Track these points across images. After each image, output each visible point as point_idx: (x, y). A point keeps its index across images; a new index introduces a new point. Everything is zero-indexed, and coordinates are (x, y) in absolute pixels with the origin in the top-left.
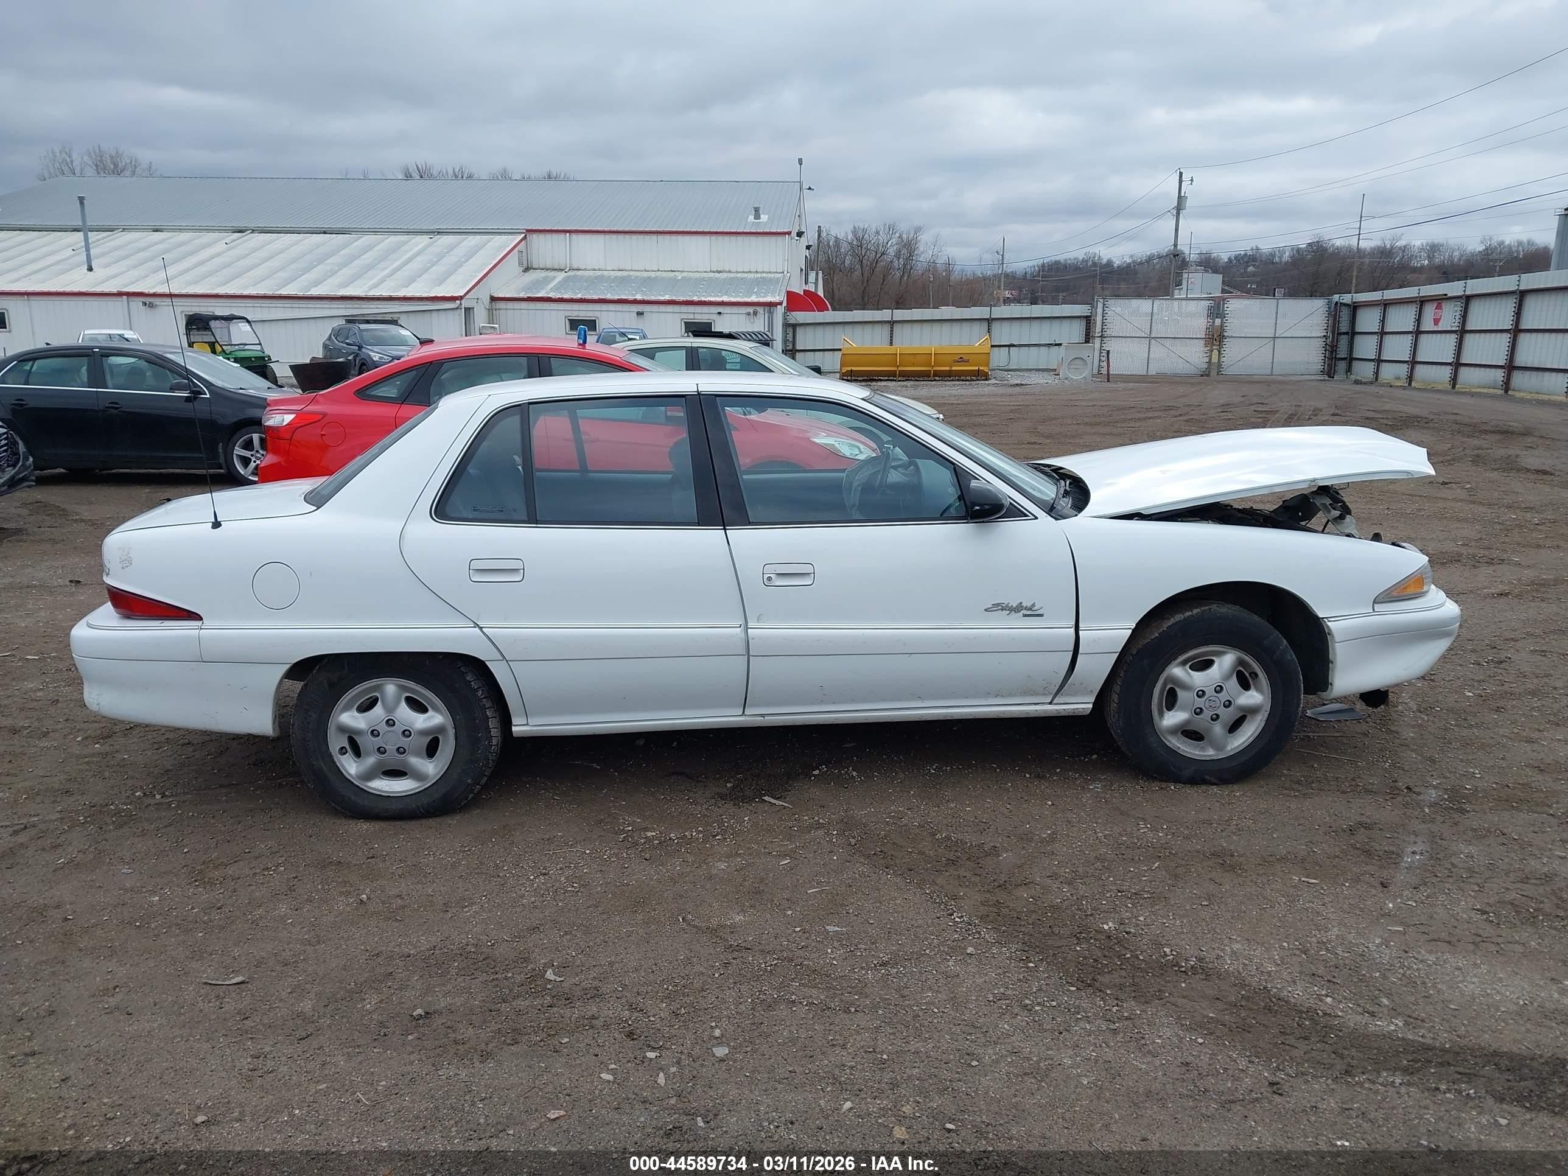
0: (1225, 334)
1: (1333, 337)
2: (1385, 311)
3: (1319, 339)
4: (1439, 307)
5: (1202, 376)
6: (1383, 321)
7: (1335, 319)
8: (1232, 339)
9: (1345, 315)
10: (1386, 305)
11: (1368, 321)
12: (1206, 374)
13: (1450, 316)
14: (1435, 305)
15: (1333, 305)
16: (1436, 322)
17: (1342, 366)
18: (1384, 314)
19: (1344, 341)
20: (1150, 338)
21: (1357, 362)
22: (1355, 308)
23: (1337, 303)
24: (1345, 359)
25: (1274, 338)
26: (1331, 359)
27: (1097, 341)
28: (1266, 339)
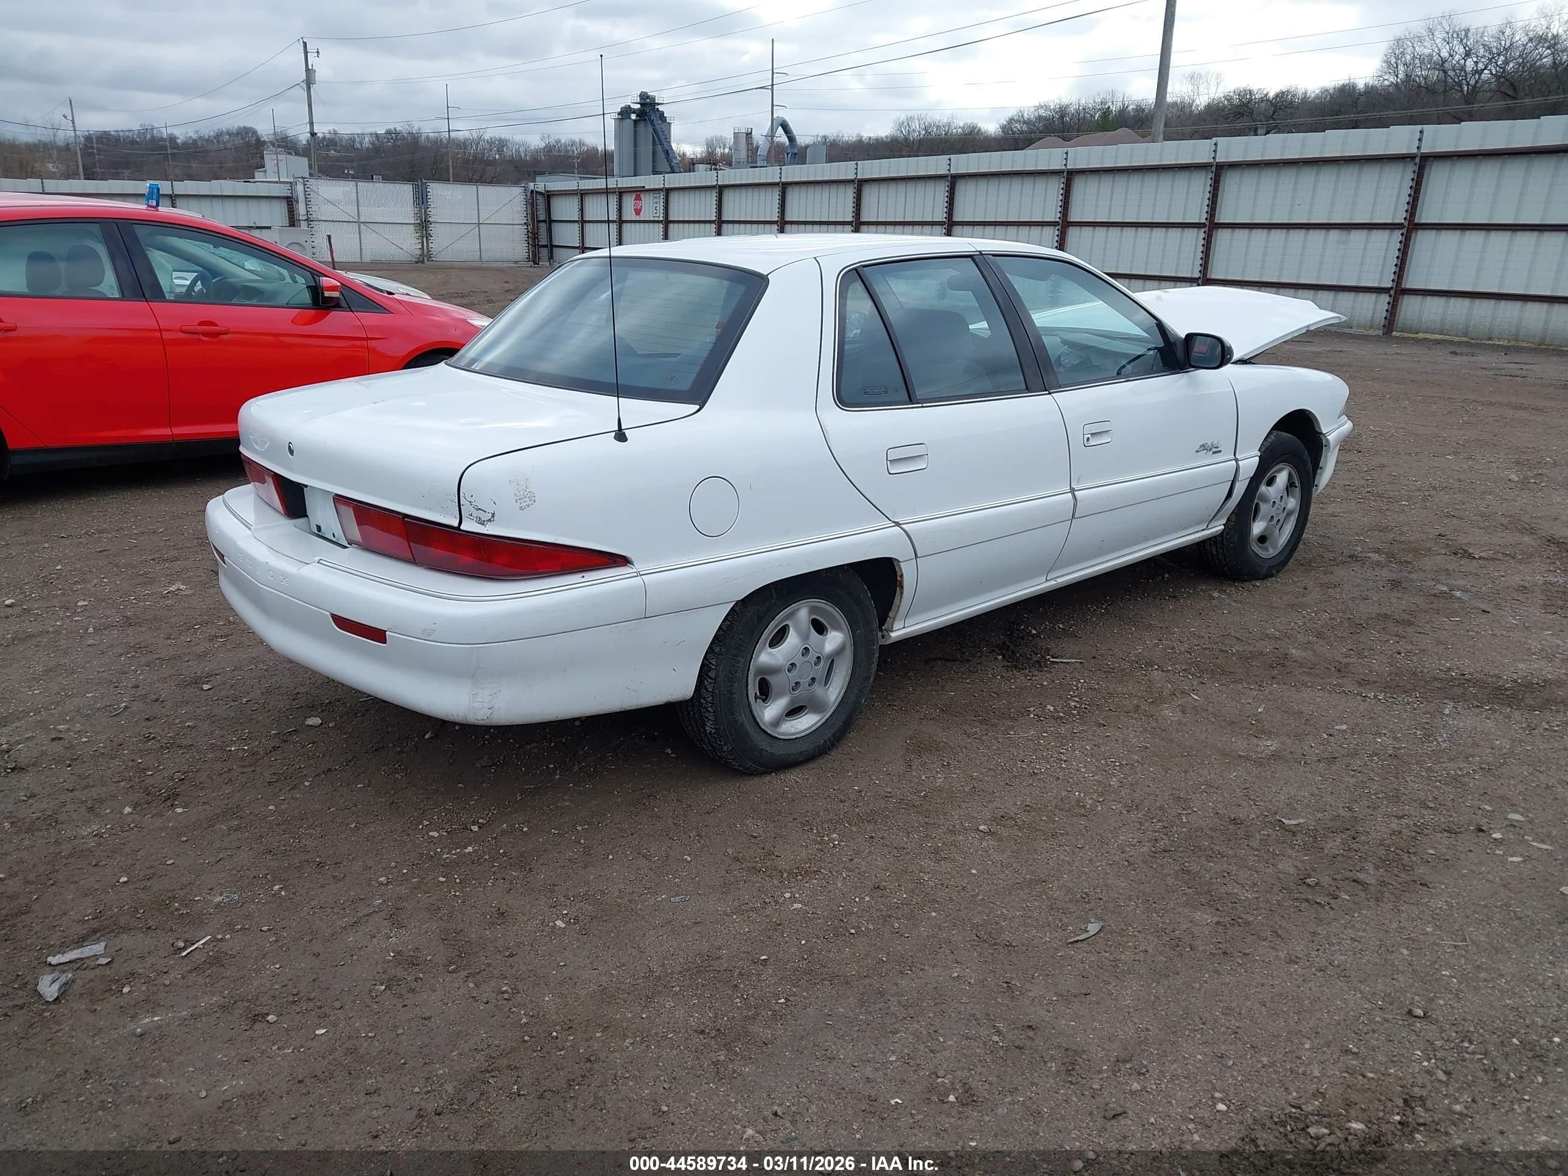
0: (430, 219)
1: (534, 225)
2: (582, 200)
3: (520, 227)
4: (638, 198)
5: (417, 262)
6: (582, 210)
7: (533, 206)
8: (436, 225)
9: (541, 202)
10: (582, 194)
11: (565, 209)
12: (420, 261)
13: (652, 208)
14: (634, 196)
15: (529, 195)
16: (638, 212)
17: (544, 252)
18: (582, 204)
19: (543, 227)
20: (359, 223)
21: (557, 249)
22: (548, 196)
23: (532, 191)
24: (546, 246)
25: (479, 224)
26: (534, 246)
27: (304, 225)
28: (469, 226)
